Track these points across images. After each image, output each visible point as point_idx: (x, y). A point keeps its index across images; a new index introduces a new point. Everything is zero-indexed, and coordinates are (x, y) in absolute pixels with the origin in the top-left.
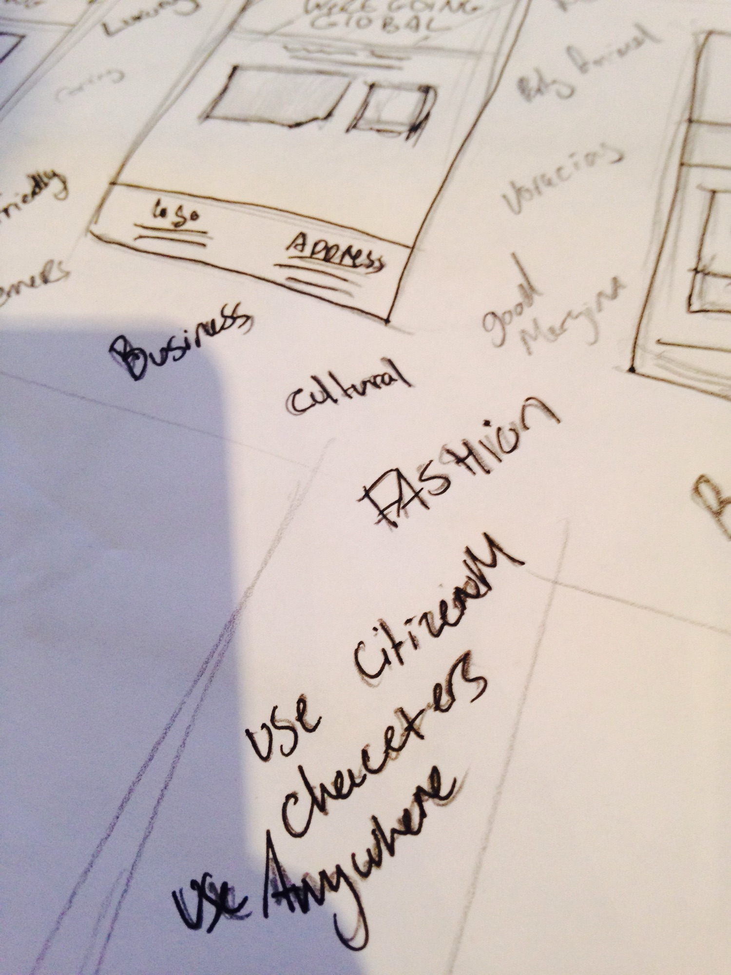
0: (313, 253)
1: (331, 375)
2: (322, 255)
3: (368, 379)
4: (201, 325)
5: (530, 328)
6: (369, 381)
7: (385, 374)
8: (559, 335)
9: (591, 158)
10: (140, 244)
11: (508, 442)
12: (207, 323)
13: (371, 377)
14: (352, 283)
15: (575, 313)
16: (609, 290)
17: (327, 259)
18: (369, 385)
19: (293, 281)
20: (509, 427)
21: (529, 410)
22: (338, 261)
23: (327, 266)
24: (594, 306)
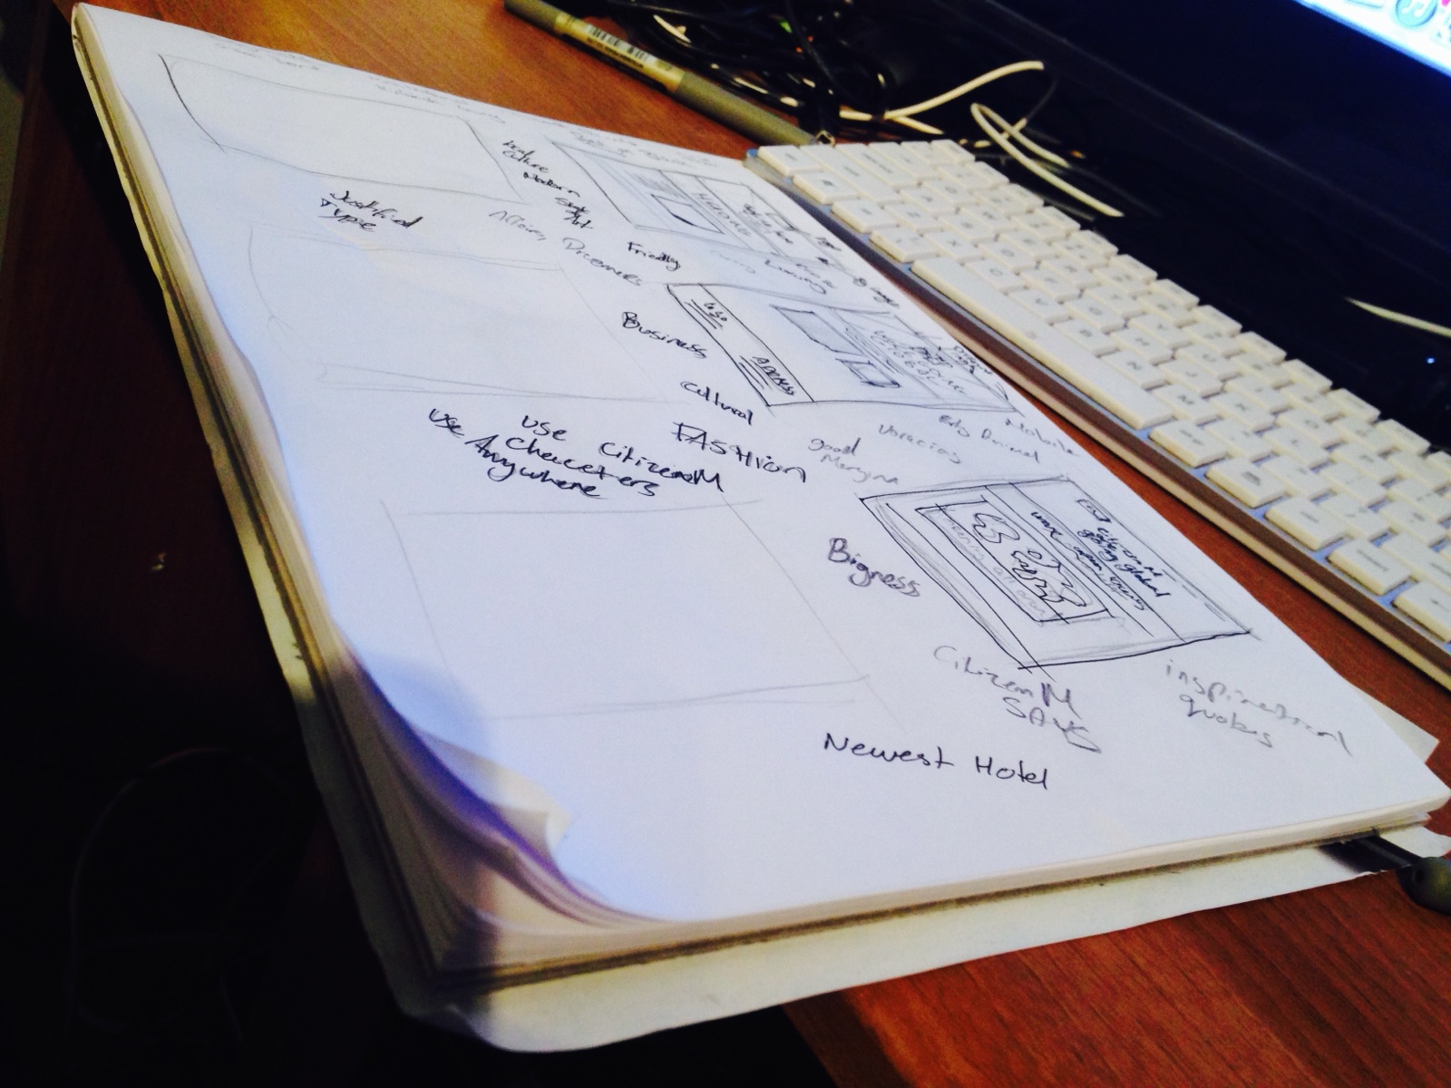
0: (764, 367)
1: (717, 394)
2: (767, 371)
3: (733, 408)
4: (678, 340)
7: (743, 413)
8: (845, 469)
10: (685, 305)
11: (770, 467)
12: (682, 342)
14: (770, 387)
15: (861, 470)
16: (887, 478)
18: (730, 409)
19: (742, 366)
20: (778, 466)
22: (773, 378)
23: (764, 374)
24: (873, 476)
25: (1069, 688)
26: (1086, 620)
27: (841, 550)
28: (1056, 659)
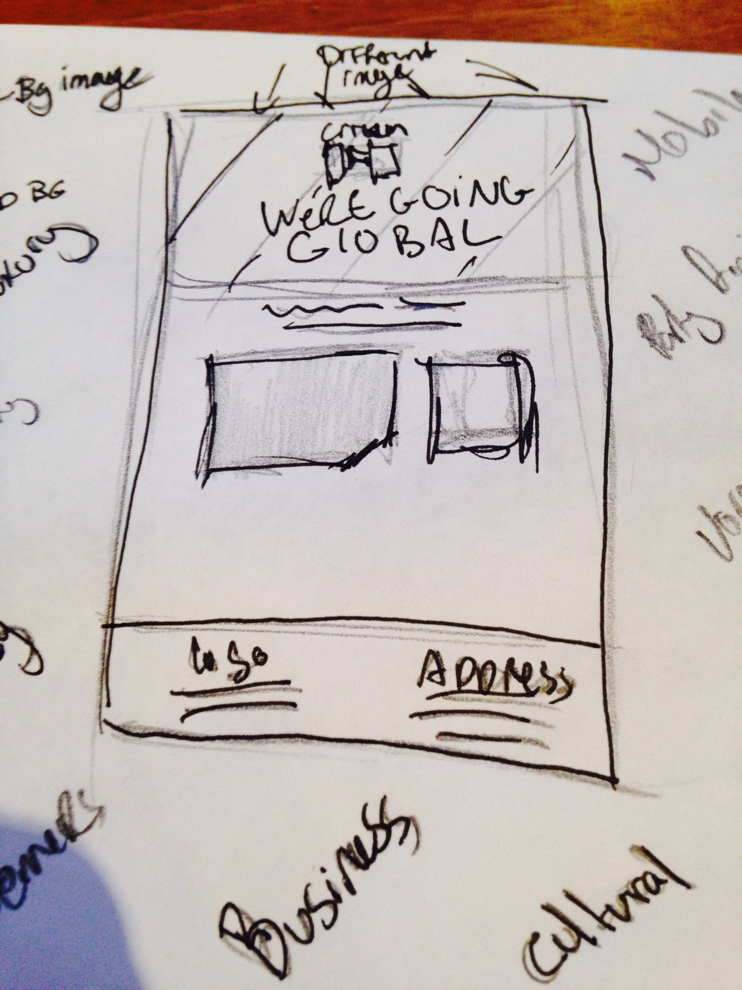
0: (460, 683)
1: (570, 897)
2: (474, 684)
3: (625, 889)
4: (340, 851)
6: (628, 893)
7: (646, 874)
10: (193, 726)
12: (349, 845)
13: (628, 884)
14: (537, 723)
17: (484, 691)
18: (629, 899)
19: (448, 737)
22: (501, 689)
23: (490, 701)
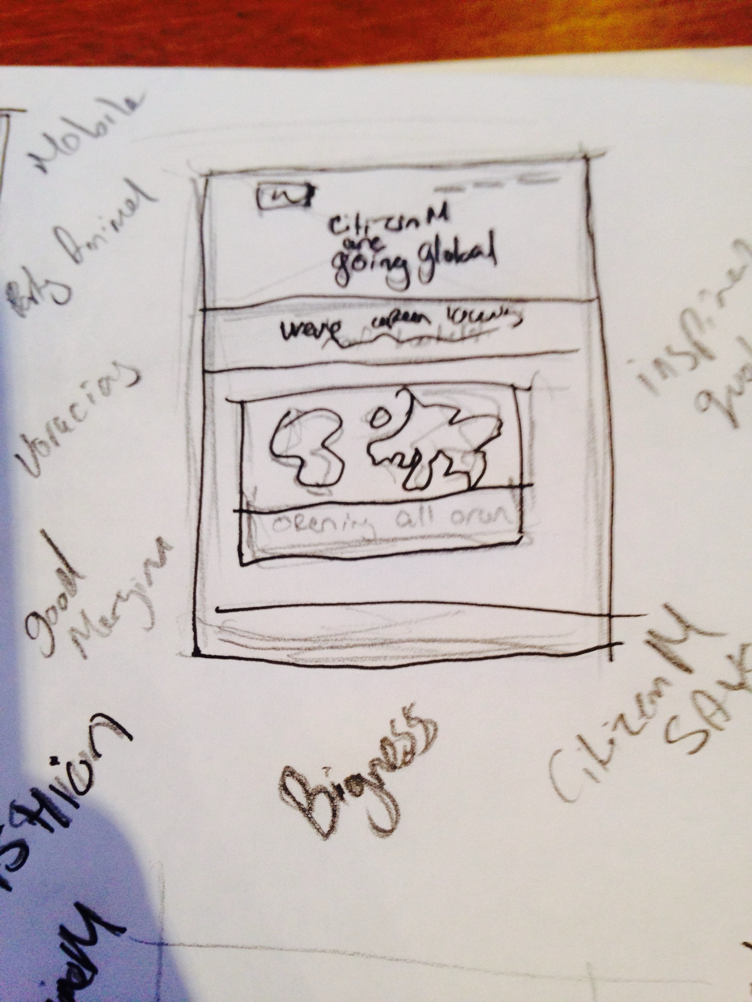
5: (80, 625)
8: (113, 625)
9: (104, 384)
11: (81, 780)
15: (124, 595)
16: (156, 558)
20: (79, 759)
21: (97, 731)
24: (143, 581)
25: (664, 602)
26: (531, 446)
27: (310, 796)
28: (600, 573)
